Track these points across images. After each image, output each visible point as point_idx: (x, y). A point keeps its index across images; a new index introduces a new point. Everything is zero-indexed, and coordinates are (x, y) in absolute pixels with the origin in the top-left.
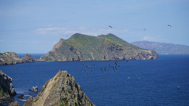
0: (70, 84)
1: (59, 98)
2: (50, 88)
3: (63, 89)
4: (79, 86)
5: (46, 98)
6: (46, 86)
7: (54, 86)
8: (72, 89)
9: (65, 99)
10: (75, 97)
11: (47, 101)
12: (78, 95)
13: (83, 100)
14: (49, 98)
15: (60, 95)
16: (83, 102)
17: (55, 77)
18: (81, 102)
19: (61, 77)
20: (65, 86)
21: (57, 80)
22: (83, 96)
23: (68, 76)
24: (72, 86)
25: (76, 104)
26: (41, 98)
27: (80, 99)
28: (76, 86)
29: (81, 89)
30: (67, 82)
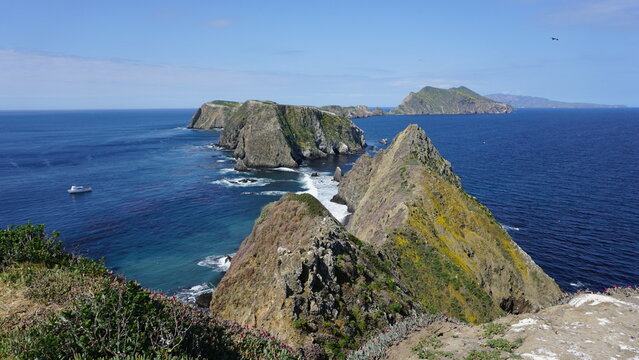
0: (420, 138)
1: (409, 151)
2: (400, 142)
3: (413, 142)
4: (430, 140)
5: (396, 151)
6: (396, 138)
7: (405, 139)
8: (422, 143)
9: (415, 153)
10: (424, 150)
11: (397, 154)
12: (428, 149)
13: (433, 153)
14: (399, 150)
15: (410, 148)
17: (405, 131)
18: (431, 155)
19: (412, 130)
20: (415, 139)
21: (407, 134)
22: (432, 150)
23: (418, 129)
24: (422, 139)
25: (425, 157)
26: (391, 150)
27: (429, 153)
28: (426, 139)
29: (431, 143)
30: (418, 135)
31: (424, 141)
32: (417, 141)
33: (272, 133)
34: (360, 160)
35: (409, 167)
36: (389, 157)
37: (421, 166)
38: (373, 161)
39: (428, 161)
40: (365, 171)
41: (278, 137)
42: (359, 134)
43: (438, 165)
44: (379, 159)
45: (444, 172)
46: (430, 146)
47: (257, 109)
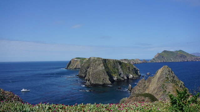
1: (165, 77)
2: (160, 73)
3: (166, 73)
4: (173, 72)
6: (157, 72)
7: (162, 72)
8: (170, 74)
9: (167, 78)
10: (171, 77)
11: (159, 78)
12: (173, 76)
16: (175, 79)
17: (162, 68)
19: (165, 68)
21: (163, 70)
22: (175, 77)
23: (168, 68)
24: (170, 72)
26: (155, 77)
27: (173, 78)
30: (168, 70)
32: (168, 73)
33: (101, 70)
34: (140, 81)
35: (166, 84)
36: (155, 80)
37: (171, 84)
38: (146, 82)
39: (173, 81)
40: (143, 86)
41: (104, 72)
42: (137, 70)
43: (178, 83)
44: (150, 81)
45: (181, 86)
46: (174, 75)
47: (95, 60)
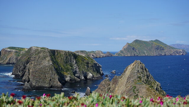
0: (142, 68)
1: (136, 76)
2: (130, 71)
3: (138, 71)
4: (147, 70)
5: (128, 77)
6: (126, 69)
7: (133, 69)
8: (143, 71)
9: (139, 77)
10: (145, 76)
11: (129, 78)
12: (147, 75)
13: (149, 78)
14: (130, 76)
15: (137, 74)
17: (133, 64)
18: (149, 79)
19: (137, 64)
20: (139, 69)
21: (134, 66)
22: (149, 76)
23: (141, 63)
24: (143, 69)
25: (146, 80)
26: (124, 76)
27: (148, 77)
28: (146, 69)
29: (148, 71)
30: (140, 67)
31: (144, 70)
32: (140, 70)
33: (47, 66)
34: (103, 83)
35: (138, 86)
36: (123, 80)
37: (144, 85)
38: (111, 83)
39: (147, 82)
40: (106, 89)
41: (51, 69)
42: (99, 67)
43: (153, 85)
44: (116, 82)
45: (157, 89)
46: (148, 73)
47: (38, 51)
